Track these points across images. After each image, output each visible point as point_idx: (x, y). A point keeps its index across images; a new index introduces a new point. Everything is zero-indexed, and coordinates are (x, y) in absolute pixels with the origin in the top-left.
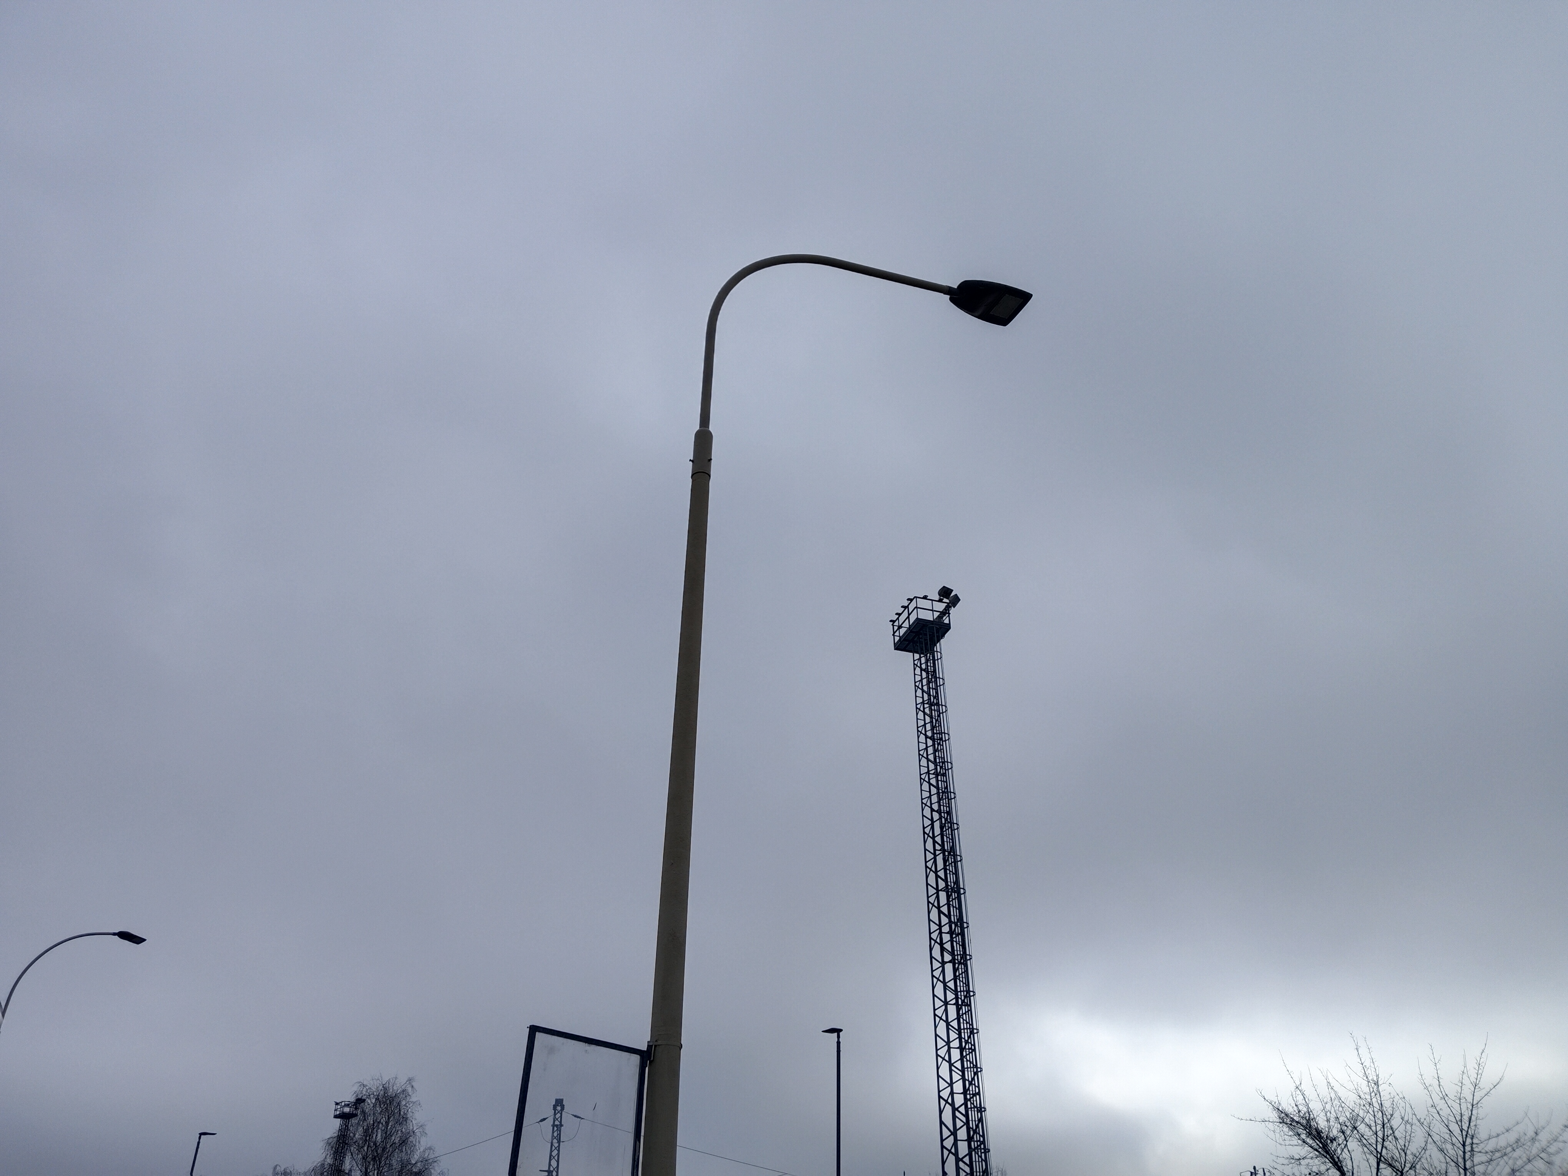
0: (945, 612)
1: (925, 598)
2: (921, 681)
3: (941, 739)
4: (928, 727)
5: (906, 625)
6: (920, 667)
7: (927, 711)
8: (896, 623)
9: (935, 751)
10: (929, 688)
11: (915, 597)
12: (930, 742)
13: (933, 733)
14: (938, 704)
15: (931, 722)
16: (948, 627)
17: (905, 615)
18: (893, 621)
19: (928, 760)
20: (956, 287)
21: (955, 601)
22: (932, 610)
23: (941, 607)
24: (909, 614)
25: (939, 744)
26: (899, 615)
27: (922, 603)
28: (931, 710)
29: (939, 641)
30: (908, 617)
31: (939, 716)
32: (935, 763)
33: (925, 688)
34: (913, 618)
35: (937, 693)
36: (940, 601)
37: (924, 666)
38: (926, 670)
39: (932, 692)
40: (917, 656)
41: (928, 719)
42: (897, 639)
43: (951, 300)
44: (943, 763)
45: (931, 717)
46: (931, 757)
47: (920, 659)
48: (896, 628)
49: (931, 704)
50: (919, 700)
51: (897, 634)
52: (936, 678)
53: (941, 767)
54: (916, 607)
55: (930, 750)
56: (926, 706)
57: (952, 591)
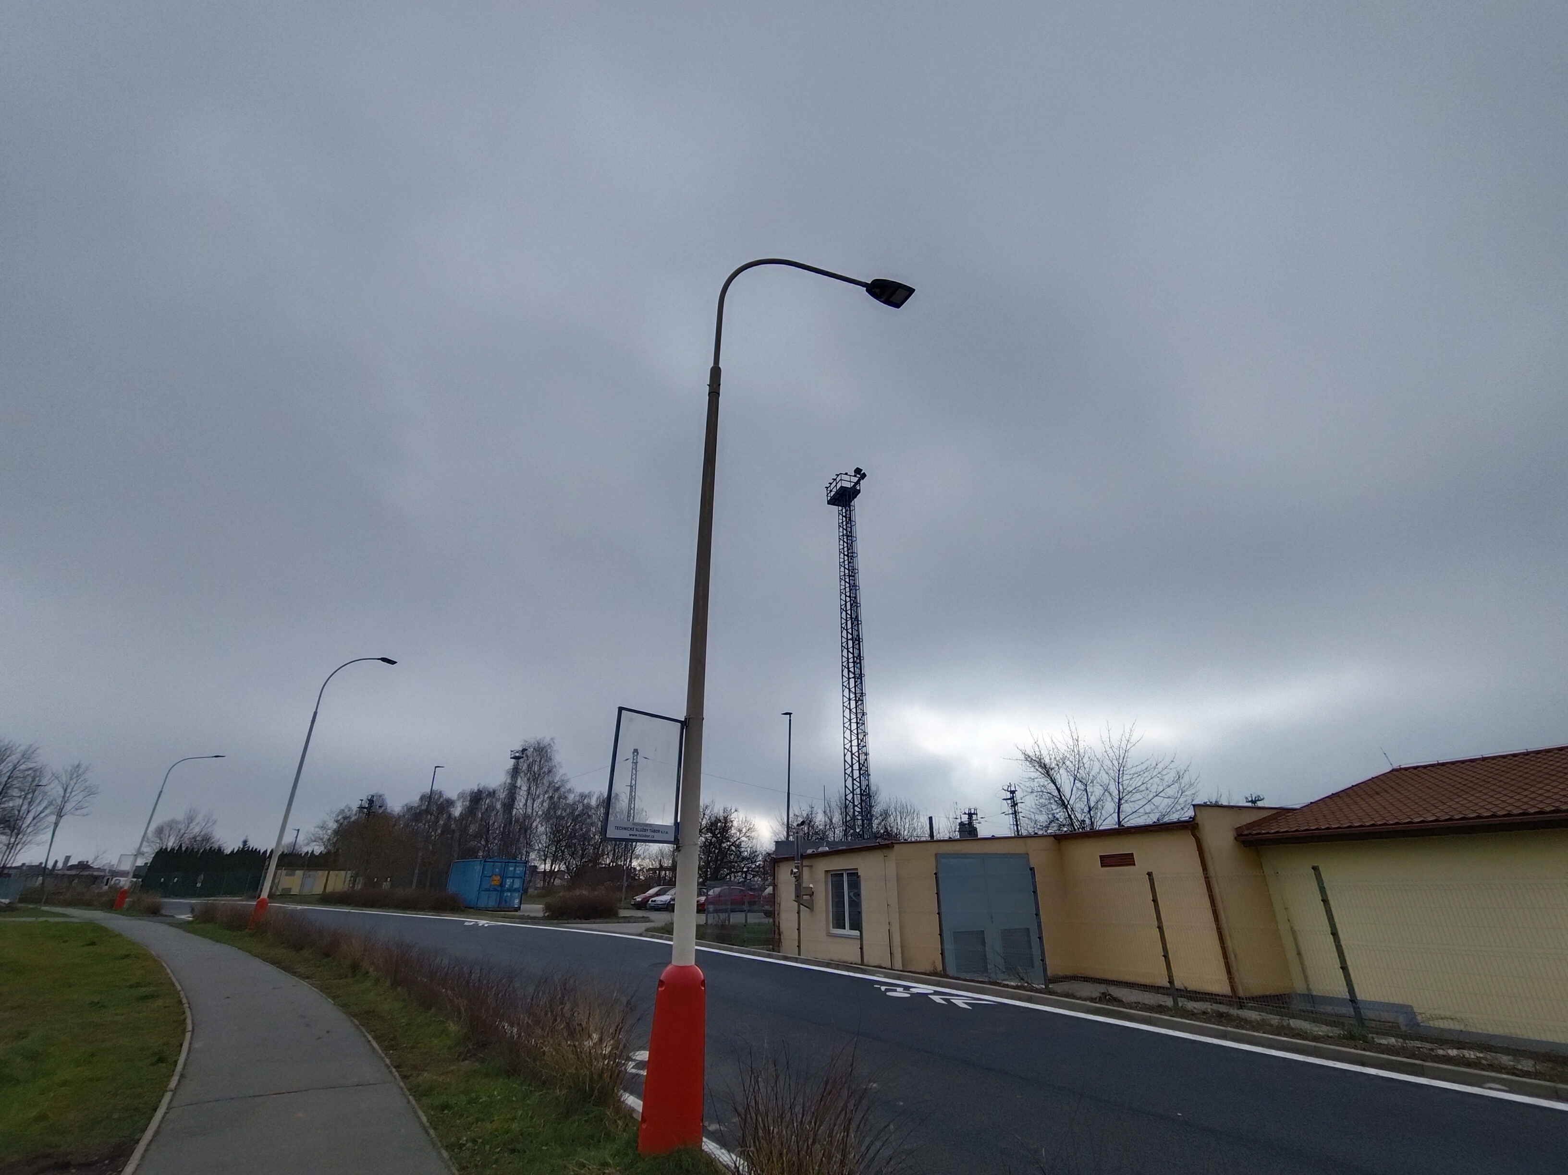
0: (858, 483)
1: (846, 474)
2: (842, 523)
3: (852, 556)
4: (846, 549)
5: (835, 490)
6: (842, 515)
7: (845, 540)
8: (829, 489)
9: (849, 563)
10: (847, 527)
11: (841, 474)
12: (846, 558)
13: (848, 553)
14: (851, 536)
15: (847, 546)
16: (859, 491)
17: (834, 484)
18: (827, 488)
19: (845, 568)
20: (870, 283)
21: (864, 476)
22: (850, 482)
23: (855, 479)
24: (837, 484)
25: (851, 559)
26: (831, 484)
27: (844, 477)
28: (847, 540)
29: (853, 499)
30: (836, 486)
31: (852, 543)
32: (849, 570)
33: (845, 527)
34: (839, 486)
35: (851, 530)
36: (855, 476)
37: (844, 514)
38: (845, 517)
39: (849, 529)
40: (840, 508)
41: (845, 545)
42: (829, 498)
43: (867, 291)
44: (853, 570)
45: (847, 543)
46: (847, 567)
47: (842, 510)
48: (828, 492)
49: (848, 536)
50: (841, 534)
51: (829, 495)
52: (851, 521)
53: (852, 572)
54: (841, 480)
55: (846, 562)
56: (845, 537)
57: (862, 470)
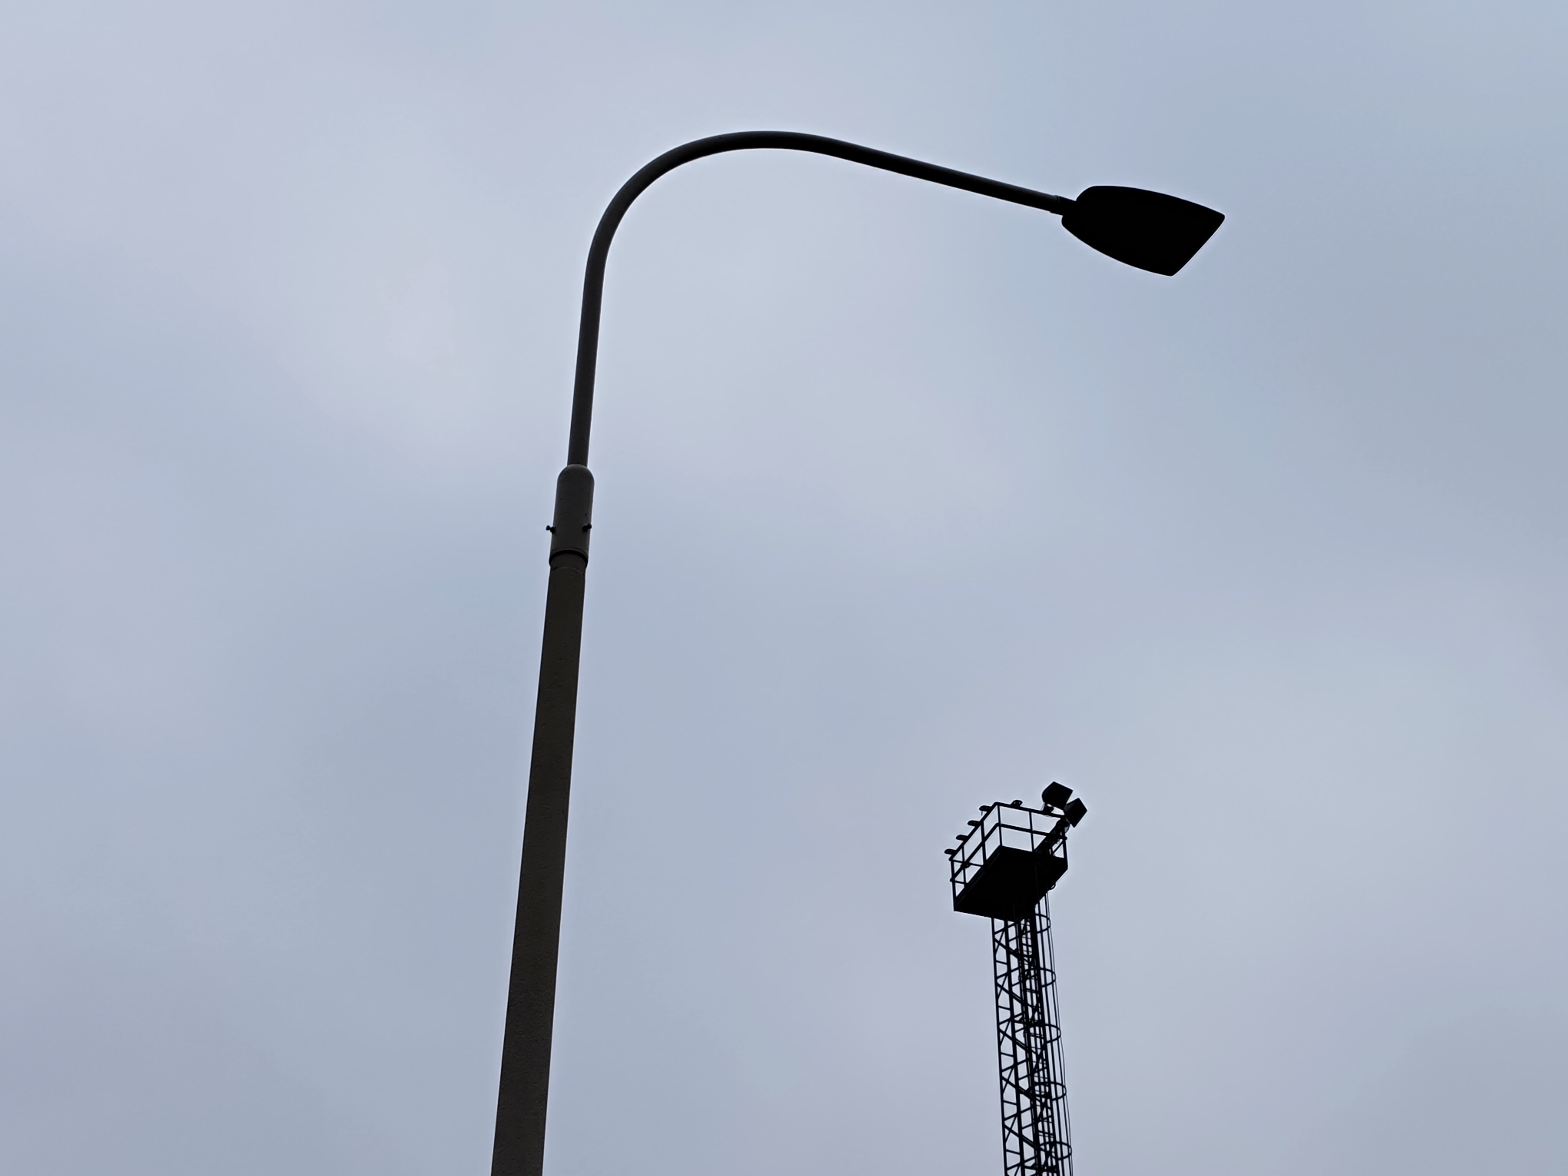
0: (1057, 835)
1: (1016, 805)
2: (1008, 974)
3: (1048, 1095)
4: (1023, 1070)
5: (978, 859)
6: (1007, 947)
7: (1020, 1037)
8: (959, 857)
9: (1036, 1119)
10: (1024, 990)
11: (996, 804)
12: (1025, 1102)
13: (1032, 1084)
14: (1041, 1023)
15: (1028, 1060)
16: (1061, 865)
17: (977, 838)
18: (952, 853)
19: (1022, 1139)
20: (1074, 198)
21: (1076, 812)
22: (1031, 831)
23: (1048, 824)
24: (985, 838)
25: (1044, 1105)
26: (964, 839)
27: (1010, 816)
28: (1027, 1035)
29: (1043, 893)
30: (982, 845)
31: (1044, 1047)
32: (1035, 1144)
33: (1016, 990)
34: (991, 847)
35: (1040, 1000)
36: (1047, 812)
37: (1013, 945)
38: (1018, 954)
39: (1032, 999)
40: (999, 924)
41: (1021, 1054)
42: (960, 888)
43: (1065, 223)
44: (1053, 1144)
45: (1027, 1048)
46: (1028, 1133)
47: (1005, 930)
48: (957, 866)
49: (1028, 1024)
50: (1005, 1015)
51: (960, 878)
52: (1038, 969)
53: (1048, 1154)
54: (999, 825)
55: (1027, 1118)
56: (1018, 1026)
57: (1069, 792)
